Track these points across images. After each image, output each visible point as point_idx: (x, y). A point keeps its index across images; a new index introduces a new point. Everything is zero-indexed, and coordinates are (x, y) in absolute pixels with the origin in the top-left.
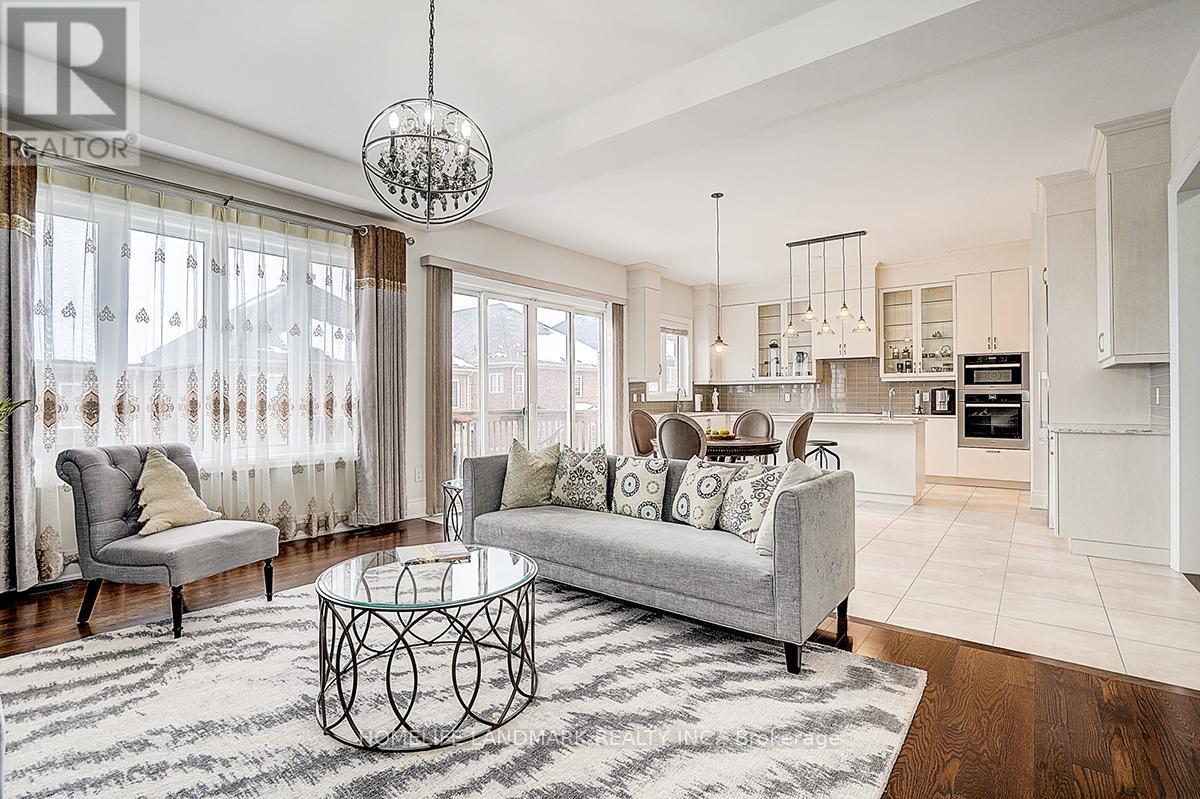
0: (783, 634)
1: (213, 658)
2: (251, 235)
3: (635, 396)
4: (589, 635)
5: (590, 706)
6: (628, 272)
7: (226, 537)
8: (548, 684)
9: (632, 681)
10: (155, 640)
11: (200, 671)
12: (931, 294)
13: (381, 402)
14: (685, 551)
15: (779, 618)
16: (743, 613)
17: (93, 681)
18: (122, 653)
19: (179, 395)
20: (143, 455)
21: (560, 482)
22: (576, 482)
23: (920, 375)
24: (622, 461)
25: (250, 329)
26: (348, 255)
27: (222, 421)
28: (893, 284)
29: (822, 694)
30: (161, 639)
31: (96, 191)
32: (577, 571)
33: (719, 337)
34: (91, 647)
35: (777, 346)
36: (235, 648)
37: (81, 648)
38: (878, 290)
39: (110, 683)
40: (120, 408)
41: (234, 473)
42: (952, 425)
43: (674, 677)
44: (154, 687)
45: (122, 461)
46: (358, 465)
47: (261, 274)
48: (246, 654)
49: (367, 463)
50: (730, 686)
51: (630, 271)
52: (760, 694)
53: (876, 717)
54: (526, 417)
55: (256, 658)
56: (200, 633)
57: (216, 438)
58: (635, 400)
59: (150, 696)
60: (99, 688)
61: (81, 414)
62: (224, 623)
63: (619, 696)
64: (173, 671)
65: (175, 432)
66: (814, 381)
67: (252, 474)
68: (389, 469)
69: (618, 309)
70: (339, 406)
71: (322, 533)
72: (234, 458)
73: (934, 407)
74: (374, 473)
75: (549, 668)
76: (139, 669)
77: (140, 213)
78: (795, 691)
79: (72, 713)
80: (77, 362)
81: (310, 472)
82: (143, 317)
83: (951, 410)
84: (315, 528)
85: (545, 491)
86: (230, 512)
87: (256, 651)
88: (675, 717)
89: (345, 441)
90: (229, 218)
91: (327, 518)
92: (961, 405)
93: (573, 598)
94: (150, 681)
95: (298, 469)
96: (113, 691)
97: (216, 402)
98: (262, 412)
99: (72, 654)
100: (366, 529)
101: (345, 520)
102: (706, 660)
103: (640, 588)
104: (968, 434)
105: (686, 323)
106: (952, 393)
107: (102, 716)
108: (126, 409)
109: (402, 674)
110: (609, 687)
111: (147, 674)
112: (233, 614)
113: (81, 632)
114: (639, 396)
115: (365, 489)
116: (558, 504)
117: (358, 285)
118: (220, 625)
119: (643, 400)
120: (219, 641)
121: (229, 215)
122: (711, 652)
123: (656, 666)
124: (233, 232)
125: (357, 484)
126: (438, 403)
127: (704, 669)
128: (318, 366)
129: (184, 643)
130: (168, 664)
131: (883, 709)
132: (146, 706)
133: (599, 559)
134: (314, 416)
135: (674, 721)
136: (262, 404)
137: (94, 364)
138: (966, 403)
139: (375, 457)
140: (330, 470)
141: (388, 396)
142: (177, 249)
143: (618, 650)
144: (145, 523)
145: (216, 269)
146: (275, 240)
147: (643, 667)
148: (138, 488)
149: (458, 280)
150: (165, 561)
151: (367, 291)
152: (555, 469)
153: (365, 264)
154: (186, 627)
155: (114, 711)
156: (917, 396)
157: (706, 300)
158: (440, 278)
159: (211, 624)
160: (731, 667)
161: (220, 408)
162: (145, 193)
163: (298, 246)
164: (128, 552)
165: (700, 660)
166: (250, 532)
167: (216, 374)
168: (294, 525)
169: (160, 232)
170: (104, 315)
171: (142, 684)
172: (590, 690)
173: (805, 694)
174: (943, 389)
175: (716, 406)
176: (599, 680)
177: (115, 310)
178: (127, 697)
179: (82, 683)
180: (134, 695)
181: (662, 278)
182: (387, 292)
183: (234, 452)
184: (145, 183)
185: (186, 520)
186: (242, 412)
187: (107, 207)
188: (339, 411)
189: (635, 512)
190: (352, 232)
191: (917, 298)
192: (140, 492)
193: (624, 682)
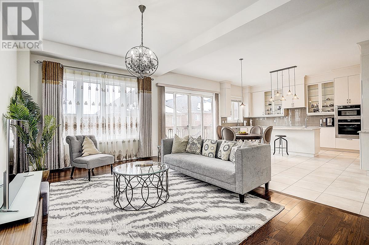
0: (238, 191)
1: (96, 186)
2: (111, 81)
3: (223, 121)
4: (188, 188)
5: (179, 205)
6: (220, 84)
7: (101, 158)
8: (171, 199)
9: (194, 201)
10: (85, 182)
11: (92, 189)
12: (325, 85)
13: (145, 124)
14: (214, 166)
15: (237, 186)
16: (228, 184)
17: (70, 189)
18: (77, 184)
19: (94, 123)
20: (84, 137)
21: (188, 146)
22: (192, 146)
23: (321, 113)
24: (205, 141)
25: (111, 105)
26: (136, 84)
27: (104, 129)
28: (311, 82)
29: (247, 209)
30: (86, 181)
31: (76, 74)
32: (187, 171)
33: (242, 103)
34: (72, 182)
35: (271, 105)
36: (101, 185)
37: (70, 182)
38: (305, 85)
39: (73, 190)
40: (81, 126)
41: (108, 143)
42: (334, 130)
43: (206, 201)
44: (82, 191)
45: (80, 139)
46: (139, 141)
47: (114, 91)
48: (103, 186)
49: (141, 141)
50: (220, 204)
51: (221, 83)
52: (228, 207)
53: (260, 217)
54: (188, 128)
55: (105, 187)
56: (95, 181)
57: (103, 134)
58: (223, 123)
59: (80, 193)
60: (71, 191)
61: (73, 127)
62: (100, 179)
63: (188, 204)
64: (86, 188)
65: (93, 132)
66: (284, 116)
67: (112, 143)
68: (147, 142)
69: (217, 95)
70: (134, 125)
71: (130, 159)
72: (107, 139)
73: (326, 124)
74: (143, 144)
75: (173, 195)
76: (80, 187)
77: (85, 78)
78: (239, 207)
79: (65, 195)
80: (72, 114)
81: (126, 143)
82: (86, 104)
83: (333, 125)
84: (128, 158)
85: (184, 149)
86: (106, 152)
87: (105, 186)
88: (201, 210)
89: (136, 134)
90: (106, 78)
91: (131, 155)
92: (336, 123)
93: (188, 179)
94: (81, 190)
95: (123, 142)
96: (73, 191)
97: (103, 124)
98: (114, 127)
99: (68, 183)
100: (141, 158)
101: (136, 156)
102: (217, 197)
103: (202, 176)
104: (339, 133)
105: (240, 98)
106: (333, 119)
107: (70, 196)
108: (83, 126)
109: (136, 194)
110: (187, 201)
111: (81, 188)
112: (103, 177)
113: (71, 178)
114: (225, 121)
115: (141, 147)
116: (188, 152)
117: (139, 92)
118: (99, 179)
119: (226, 123)
120: (98, 183)
121: (106, 77)
122: (220, 195)
123: (202, 198)
124: (106, 81)
125: (139, 146)
126: (161, 124)
127: (216, 199)
128: (128, 114)
129: (90, 183)
130: (86, 187)
131: (263, 215)
132: (79, 195)
133: (192, 168)
134: (128, 128)
135: (200, 211)
136: (114, 124)
137: (75, 114)
138: (338, 122)
139: (143, 139)
140: (132, 142)
141: (146, 122)
142: (93, 86)
143: (194, 193)
144: (83, 154)
145: (102, 91)
146: (117, 82)
147: (198, 197)
148: (83, 145)
149: (166, 89)
150: (86, 163)
151: (141, 94)
152: (187, 143)
153: (140, 87)
154: (91, 179)
155: (73, 195)
156: (321, 120)
157: (247, 91)
158: (162, 89)
159: (97, 179)
160: (224, 200)
161: (104, 126)
162: (86, 73)
163: (123, 83)
164: (79, 160)
165: (216, 197)
166: (107, 157)
167: (103, 117)
168: (122, 156)
169: (90, 82)
170: (78, 103)
171: (80, 191)
172: (181, 202)
173: (241, 209)
174: (330, 118)
175: (251, 124)
176: (185, 200)
177: (80, 102)
178: (76, 193)
179: (68, 189)
180: (77, 193)
181: (231, 85)
182: (146, 94)
183: (107, 137)
184: (86, 70)
185: (92, 154)
186: (109, 127)
187: (78, 77)
188: (134, 127)
189: (207, 155)
190: (137, 78)
191: (320, 87)
192: (83, 146)
193: (192, 201)
